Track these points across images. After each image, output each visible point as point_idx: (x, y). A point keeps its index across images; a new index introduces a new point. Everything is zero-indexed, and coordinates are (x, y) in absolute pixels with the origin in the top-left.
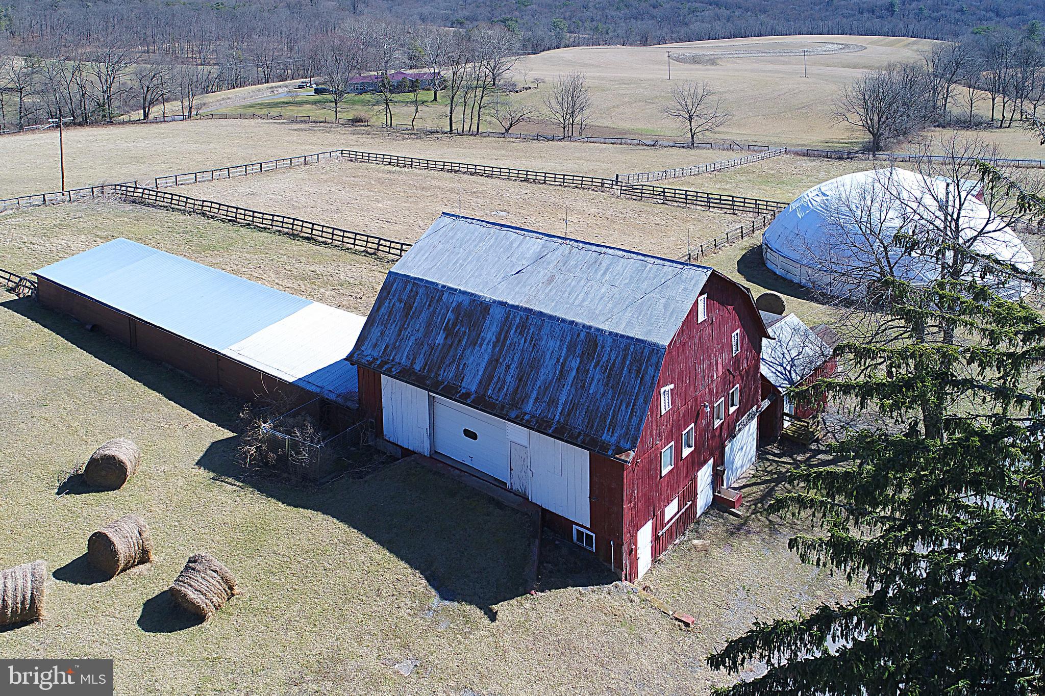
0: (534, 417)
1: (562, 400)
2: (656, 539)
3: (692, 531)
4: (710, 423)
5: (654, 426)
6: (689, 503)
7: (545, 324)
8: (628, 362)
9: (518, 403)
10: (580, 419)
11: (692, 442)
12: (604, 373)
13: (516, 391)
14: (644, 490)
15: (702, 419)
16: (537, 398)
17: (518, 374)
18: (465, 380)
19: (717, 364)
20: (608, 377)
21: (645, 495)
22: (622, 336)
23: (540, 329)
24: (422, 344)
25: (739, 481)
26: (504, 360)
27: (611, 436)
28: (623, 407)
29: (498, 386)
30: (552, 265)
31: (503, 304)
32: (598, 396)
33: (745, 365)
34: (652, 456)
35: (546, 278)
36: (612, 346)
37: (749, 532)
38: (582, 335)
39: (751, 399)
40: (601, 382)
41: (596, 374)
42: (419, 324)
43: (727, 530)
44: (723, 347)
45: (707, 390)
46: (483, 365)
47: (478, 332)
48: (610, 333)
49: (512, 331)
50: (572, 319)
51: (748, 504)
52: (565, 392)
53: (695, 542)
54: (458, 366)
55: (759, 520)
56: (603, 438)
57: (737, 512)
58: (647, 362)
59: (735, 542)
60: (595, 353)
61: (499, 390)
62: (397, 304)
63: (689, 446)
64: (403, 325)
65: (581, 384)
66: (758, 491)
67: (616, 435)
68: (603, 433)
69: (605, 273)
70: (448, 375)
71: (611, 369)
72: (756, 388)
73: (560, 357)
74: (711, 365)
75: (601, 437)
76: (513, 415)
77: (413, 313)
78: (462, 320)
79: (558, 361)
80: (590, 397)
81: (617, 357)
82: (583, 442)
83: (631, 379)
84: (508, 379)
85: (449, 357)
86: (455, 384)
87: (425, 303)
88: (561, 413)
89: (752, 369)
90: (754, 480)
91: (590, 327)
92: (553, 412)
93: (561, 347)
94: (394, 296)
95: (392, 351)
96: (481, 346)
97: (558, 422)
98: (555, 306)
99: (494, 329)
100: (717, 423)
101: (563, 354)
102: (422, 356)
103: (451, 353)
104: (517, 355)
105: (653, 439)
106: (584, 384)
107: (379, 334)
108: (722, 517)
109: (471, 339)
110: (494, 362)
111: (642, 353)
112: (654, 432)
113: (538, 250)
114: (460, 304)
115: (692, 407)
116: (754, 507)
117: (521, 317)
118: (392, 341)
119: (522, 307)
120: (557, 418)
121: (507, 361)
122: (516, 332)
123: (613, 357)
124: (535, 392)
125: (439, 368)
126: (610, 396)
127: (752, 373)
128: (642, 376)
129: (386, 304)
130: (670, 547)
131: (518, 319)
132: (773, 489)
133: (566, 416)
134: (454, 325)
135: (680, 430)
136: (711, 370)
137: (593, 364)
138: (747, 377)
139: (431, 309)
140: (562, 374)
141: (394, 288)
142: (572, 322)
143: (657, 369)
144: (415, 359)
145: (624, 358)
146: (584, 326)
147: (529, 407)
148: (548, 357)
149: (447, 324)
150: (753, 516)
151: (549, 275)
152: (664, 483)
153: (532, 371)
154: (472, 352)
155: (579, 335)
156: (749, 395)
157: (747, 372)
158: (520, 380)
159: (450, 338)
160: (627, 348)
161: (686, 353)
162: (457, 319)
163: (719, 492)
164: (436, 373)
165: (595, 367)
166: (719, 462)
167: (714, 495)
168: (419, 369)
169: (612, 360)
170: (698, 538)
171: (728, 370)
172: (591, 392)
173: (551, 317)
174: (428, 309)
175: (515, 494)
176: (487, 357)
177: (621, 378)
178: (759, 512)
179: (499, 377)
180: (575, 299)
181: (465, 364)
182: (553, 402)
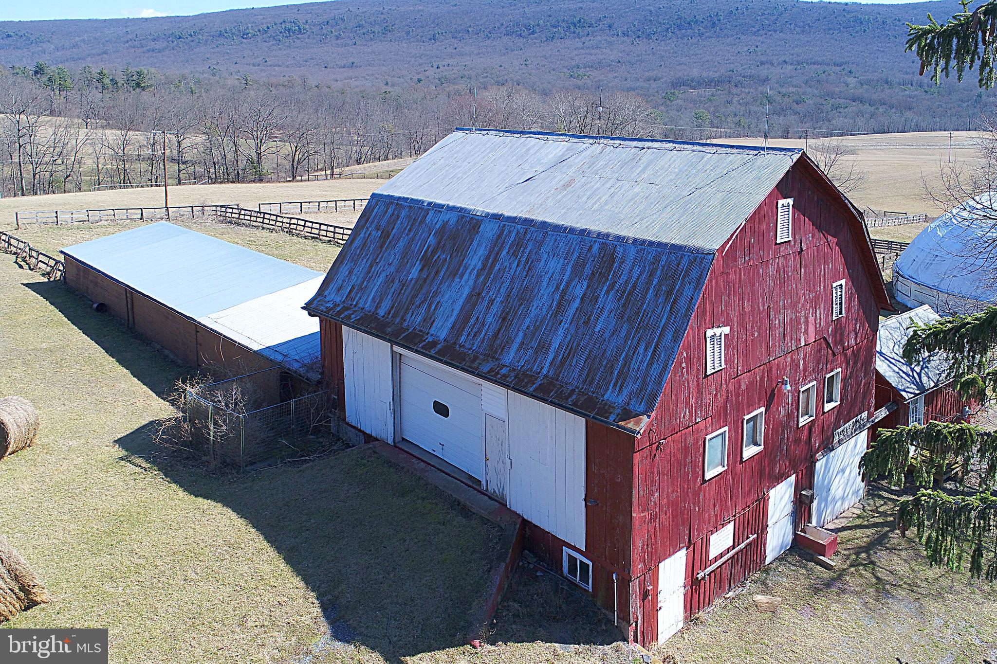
0: (514, 370)
1: (555, 345)
2: (694, 584)
3: (755, 582)
4: (792, 416)
5: (693, 390)
6: (752, 537)
7: (548, 239)
8: (656, 280)
9: (496, 352)
10: (577, 370)
11: (761, 438)
12: (618, 300)
13: (496, 336)
14: (673, 496)
15: (779, 405)
16: (522, 343)
17: (503, 312)
18: (435, 324)
19: (806, 322)
20: (624, 306)
21: (674, 504)
22: (651, 243)
23: (540, 246)
24: (393, 281)
25: (835, 521)
26: (488, 293)
27: (618, 395)
28: (641, 349)
29: (475, 330)
30: (574, 169)
31: (497, 217)
32: (607, 335)
33: (853, 342)
34: (689, 440)
35: (562, 183)
36: (635, 260)
37: (844, 591)
38: (596, 247)
39: (859, 399)
40: (613, 314)
41: (608, 302)
42: (393, 256)
43: (811, 586)
44: (817, 297)
45: (789, 359)
46: (461, 302)
47: (461, 258)
48: (635, 241)
49: (504, 253)
50: (584, 227)
51: (846, 553)
52: (561, 332)
53: (759, 598)
54: (430, 305)
55: (861, 575)
56: (606, 397)
57: (828, 561)
58: (684, 277)
59: (820, 603)
60: (610, 271)
61: (475, 335)
62: (374, 233)
63: (756, 444)
64: (376, 259)
65: (584, 318)
66: (862, 537)
67: (625, 392)
68: (607, 390)
69: (643, 171)
70: (414, 320)
71: (630, 293)
72: (868, 384)
73: (561, 282)
74: (797, 320)
75: (603, 396)
76: (485, 368)
77: (390, 242)
78: (444, 245)
79: (558, 288)
80: (595, 336)
81: (641, 274)
82: (575, 404)
83: (657, 306)
84: (490, 319)
85: (420, 296)
86: (421, 331)
87: (405, 229)
88: (551, 364)
89: (863, 353)
90: (858, 522)
91: (608, 235)
92: (541, 363)
93: (563, 268)
94: (372, 223)
95: (357, 293)
96: (462, 275)
97: (546, 376)
98: (565, 213)
99: (482, 252)
100: (803, 421)
101: (566, 277)
102: (389, 297)
103: (424, 290)
104: (504, 284)
105: (691, 412)
106: (589, 319)
107: (347, 273)
108: (805, 567)
109: (451, 268)
110: (475, 296)
111: (678, 264)
112: (692, 401)
113: (560, 153)
114: (445, 224)
115: (762, 379)
116: (854, 557)
117: (518, 232)
118: (359, 282)
119: (520, 218)
120: (545, 371)
121: (491, 294)
122: (508, 253)
123: (635, 275)
124: (521, 334)
125: (407, 309)
126: (623, 334)
127: (862, 358)
128: (675, 301)
129: (362, 235)
130: (718, 601)
131: (513, 235)
132: (885, 535)
133: (558, 368)
134: (434, 252)
135: (740, 411)
136: (797, 330)
137: (605, 288)
138: (855, 363)
139: (412, 234)
140: (561, 307)
141: (374, 214)
142: (583, 231)
143: (698, 287)
144: (381, 301)
145: (652, 274)
146: (599, 234)
147: (509, 357)
148: (545, 283)
149: (425, 252)
150: (852, 569)
151: (567, 178)
152: (710, 491)
153: (521, 305)
154: (450, 286)
155: (591, 247)
156: (856, 392)
157: (855, 354)
158: (504, 319)
159: (426, 269)
160: (657, 260)
161: (754, 285)
162: (439, 243)
163: (803, 531)
164: (402, 318)
165: (608, 292)
166: (805, 483)
167: (795, 534)
168: (383, 314)
169: (634, 279)
170: (763, 592)
171: (825, 339)
172: (597, 329)
173: (557, 228)
174: (407, 235)
175: (490, 498)
176: (466, 291)
177: (642, 306)
178: (861, 564)
179: (477, 318)
180: (595, 203)
181: (438, 302)
182: (543, 347)
